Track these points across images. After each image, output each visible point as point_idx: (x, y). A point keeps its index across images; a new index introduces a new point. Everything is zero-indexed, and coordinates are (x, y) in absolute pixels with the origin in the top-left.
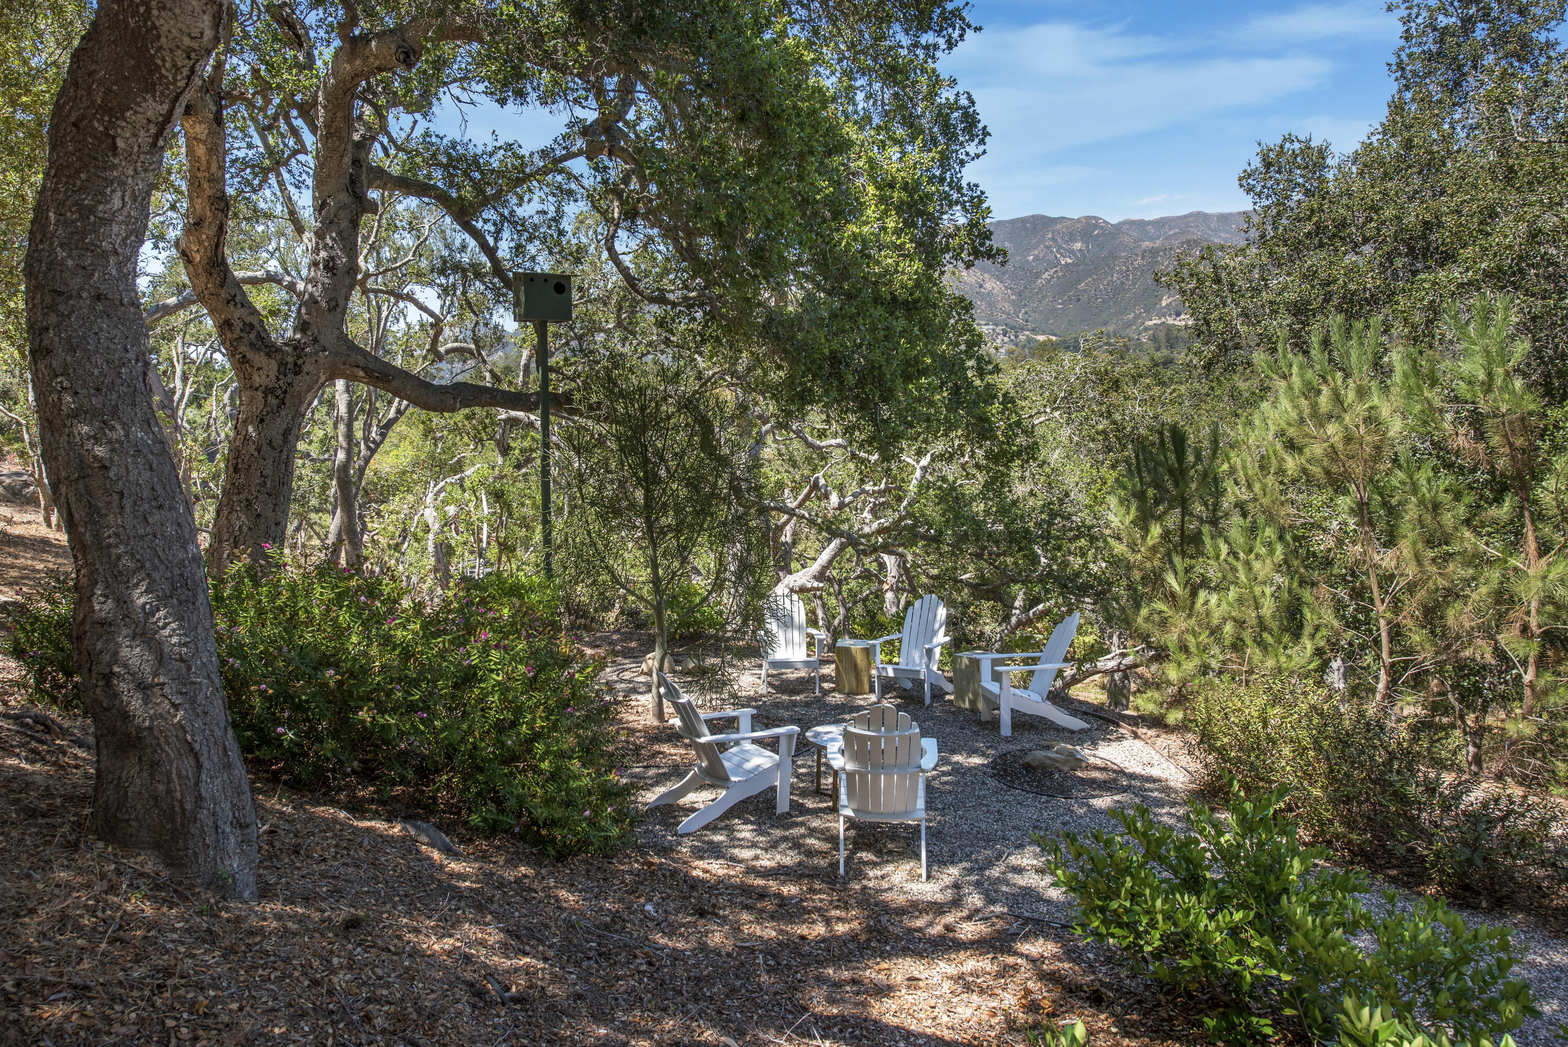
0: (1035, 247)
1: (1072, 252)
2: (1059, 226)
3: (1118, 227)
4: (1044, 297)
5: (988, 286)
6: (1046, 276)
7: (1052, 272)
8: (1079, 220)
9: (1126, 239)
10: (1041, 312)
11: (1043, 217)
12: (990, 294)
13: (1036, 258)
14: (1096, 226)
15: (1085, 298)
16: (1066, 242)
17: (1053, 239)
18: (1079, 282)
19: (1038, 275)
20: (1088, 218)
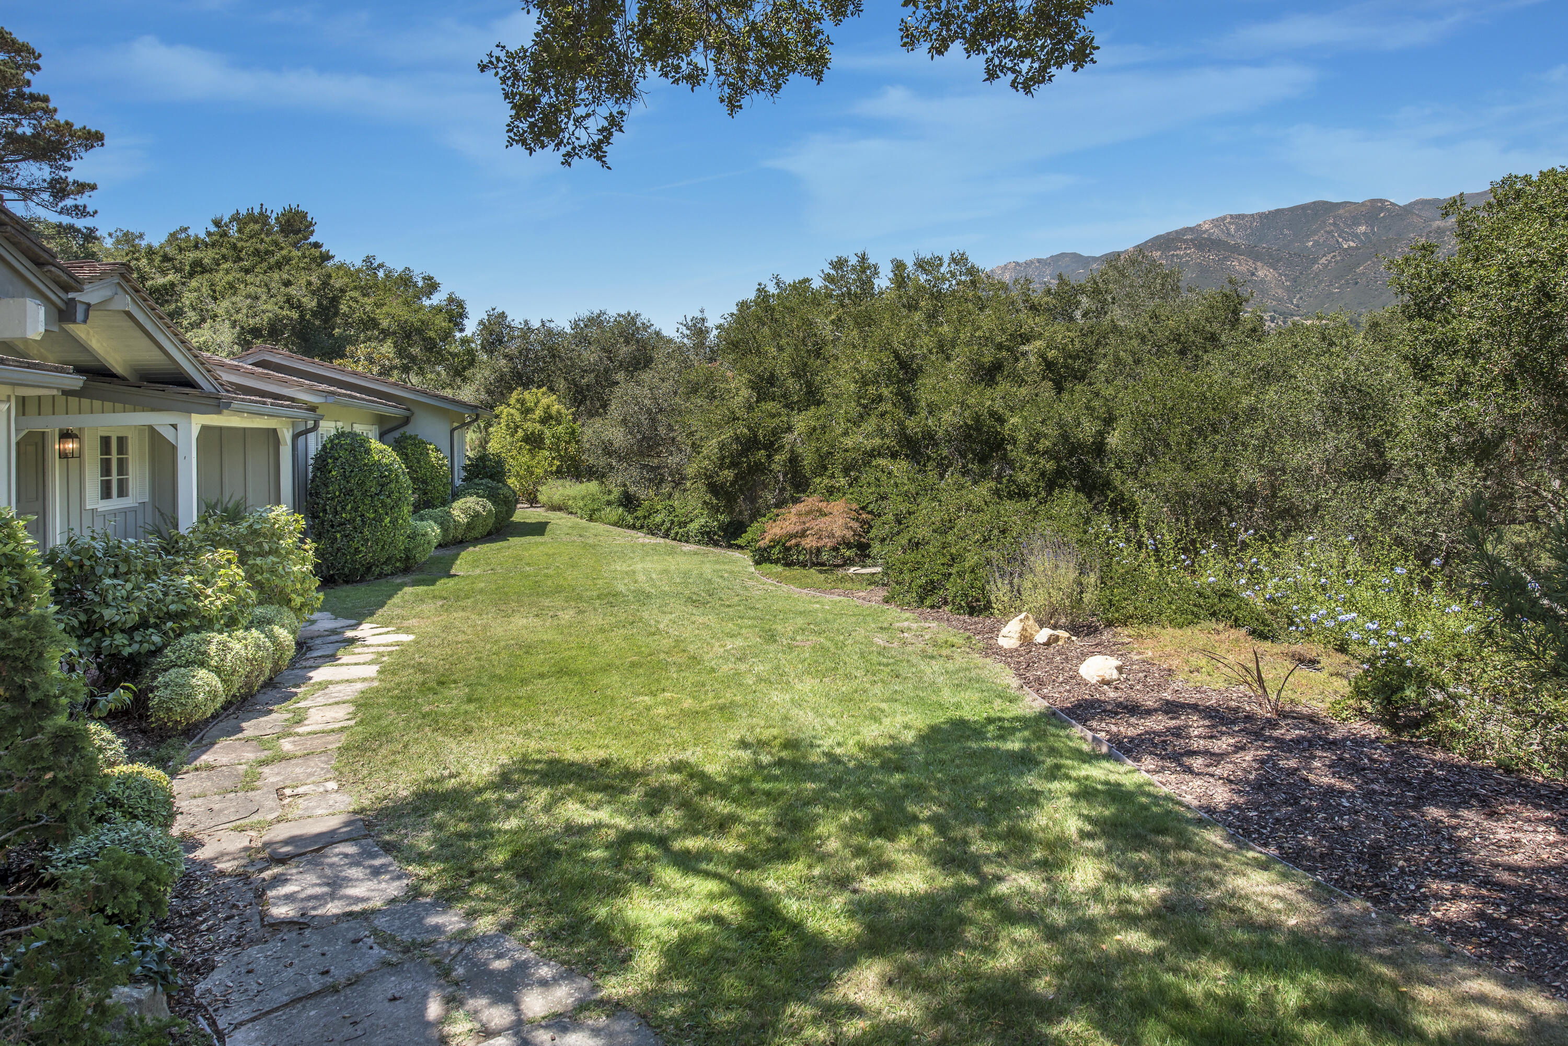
0: (1315, 232)
1: (1356, 236)
2: (1341, 211)
3: (1408, 209)
4: (1320, 282)
5: (1260, 273)
6: (1323, 261)
7: (1329, 257)
8: (1363, 204)
9: (1415, 220)
10: (1317, 297)
11: (1327, 202)
12: (1262, 281)
13: (1316, 243)
14: (1382, 209)
15: (1362, 281)
16: (1349, 226)
17: (1335, 224)
18: (1359, 265)
19: (1315, 261)
20: (1373, 201)
